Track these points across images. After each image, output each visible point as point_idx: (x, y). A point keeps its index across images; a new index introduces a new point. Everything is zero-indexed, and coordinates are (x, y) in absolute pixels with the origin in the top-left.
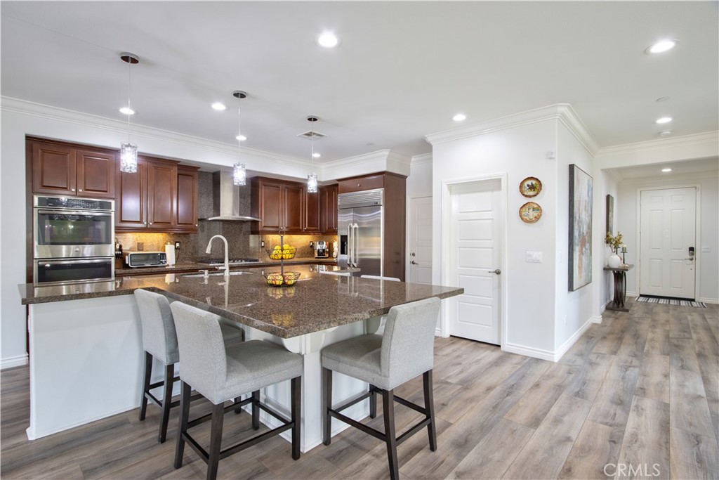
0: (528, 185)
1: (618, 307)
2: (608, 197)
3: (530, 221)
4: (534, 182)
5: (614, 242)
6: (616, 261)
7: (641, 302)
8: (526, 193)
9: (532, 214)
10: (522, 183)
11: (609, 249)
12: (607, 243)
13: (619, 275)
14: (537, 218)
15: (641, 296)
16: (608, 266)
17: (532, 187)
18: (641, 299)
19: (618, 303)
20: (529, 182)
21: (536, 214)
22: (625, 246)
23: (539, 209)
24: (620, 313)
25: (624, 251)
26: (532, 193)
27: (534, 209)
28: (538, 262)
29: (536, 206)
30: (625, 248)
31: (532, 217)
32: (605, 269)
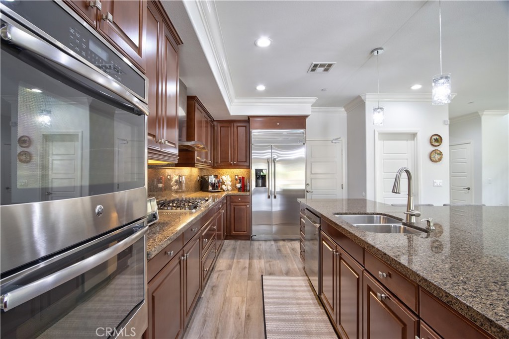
0: (434, 139)
3: (436, 161)
4: (438, 137)
8: (433, 144)
9: (437, 157)
10: (431, 138)
14: (440, 160)
17: (436, 140)
20: (435, 137)
21: (439, 157)
23: (441, 154)
26: (437, 144)
27: (438, 154)
28: (441, 186)
29: (439, 152)
31: (437, 159)
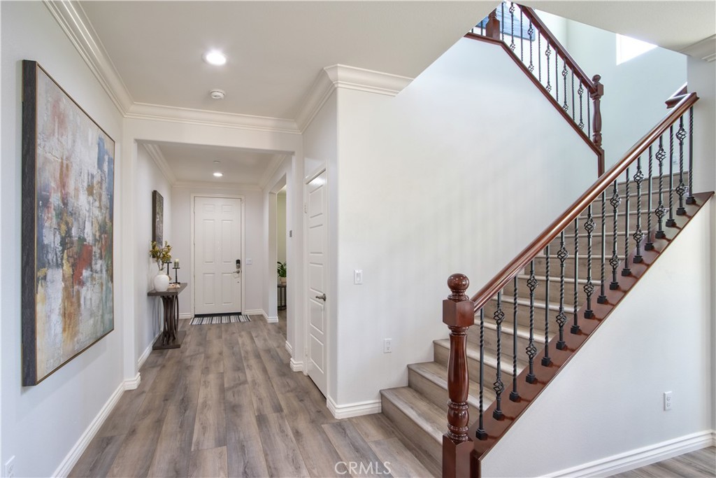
1: (168, 343)
2: (155, 196)
5: (161, 256)
6: (163, 282)
7: (196, 325)
11: (155, 266)
12: (154, 257)
13: (170, 300)
15: (196, 316)
16: (155, 289)
18: (196, 321)
19: (168, 339)
22: (177, 260)
24: (170, 351)
25: (176, 267)
30: (178, 263)
32: (149, 294)
